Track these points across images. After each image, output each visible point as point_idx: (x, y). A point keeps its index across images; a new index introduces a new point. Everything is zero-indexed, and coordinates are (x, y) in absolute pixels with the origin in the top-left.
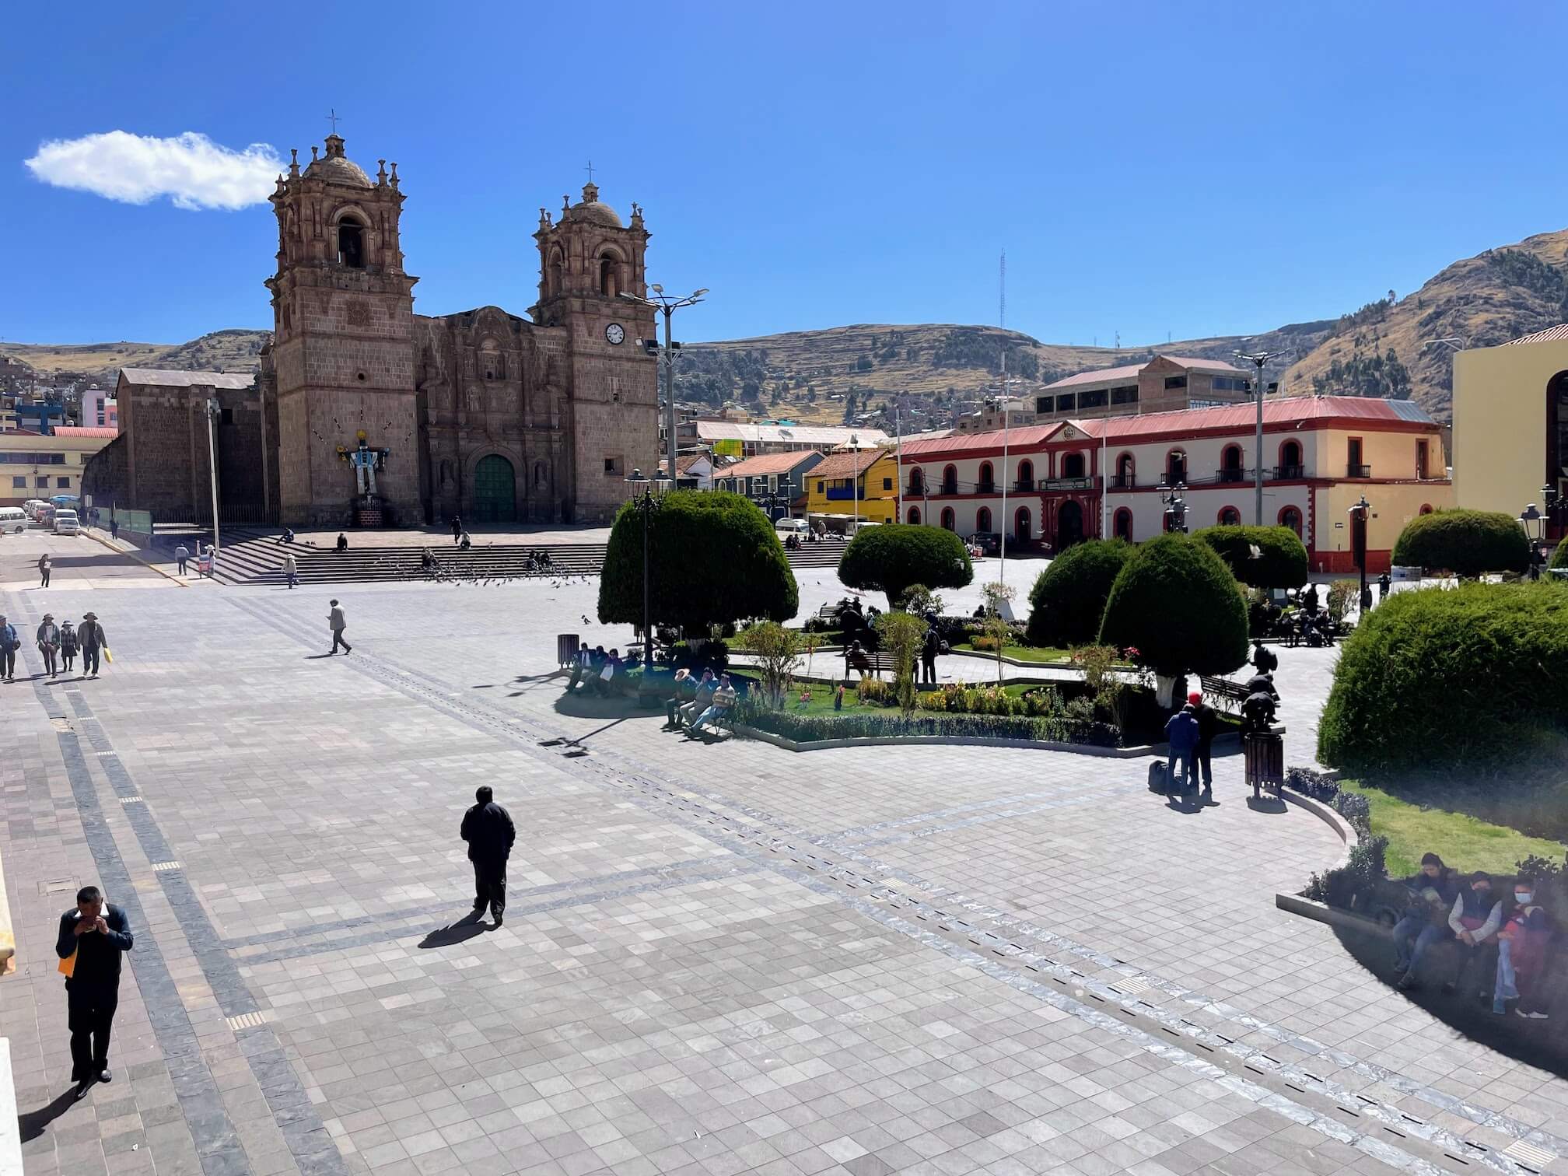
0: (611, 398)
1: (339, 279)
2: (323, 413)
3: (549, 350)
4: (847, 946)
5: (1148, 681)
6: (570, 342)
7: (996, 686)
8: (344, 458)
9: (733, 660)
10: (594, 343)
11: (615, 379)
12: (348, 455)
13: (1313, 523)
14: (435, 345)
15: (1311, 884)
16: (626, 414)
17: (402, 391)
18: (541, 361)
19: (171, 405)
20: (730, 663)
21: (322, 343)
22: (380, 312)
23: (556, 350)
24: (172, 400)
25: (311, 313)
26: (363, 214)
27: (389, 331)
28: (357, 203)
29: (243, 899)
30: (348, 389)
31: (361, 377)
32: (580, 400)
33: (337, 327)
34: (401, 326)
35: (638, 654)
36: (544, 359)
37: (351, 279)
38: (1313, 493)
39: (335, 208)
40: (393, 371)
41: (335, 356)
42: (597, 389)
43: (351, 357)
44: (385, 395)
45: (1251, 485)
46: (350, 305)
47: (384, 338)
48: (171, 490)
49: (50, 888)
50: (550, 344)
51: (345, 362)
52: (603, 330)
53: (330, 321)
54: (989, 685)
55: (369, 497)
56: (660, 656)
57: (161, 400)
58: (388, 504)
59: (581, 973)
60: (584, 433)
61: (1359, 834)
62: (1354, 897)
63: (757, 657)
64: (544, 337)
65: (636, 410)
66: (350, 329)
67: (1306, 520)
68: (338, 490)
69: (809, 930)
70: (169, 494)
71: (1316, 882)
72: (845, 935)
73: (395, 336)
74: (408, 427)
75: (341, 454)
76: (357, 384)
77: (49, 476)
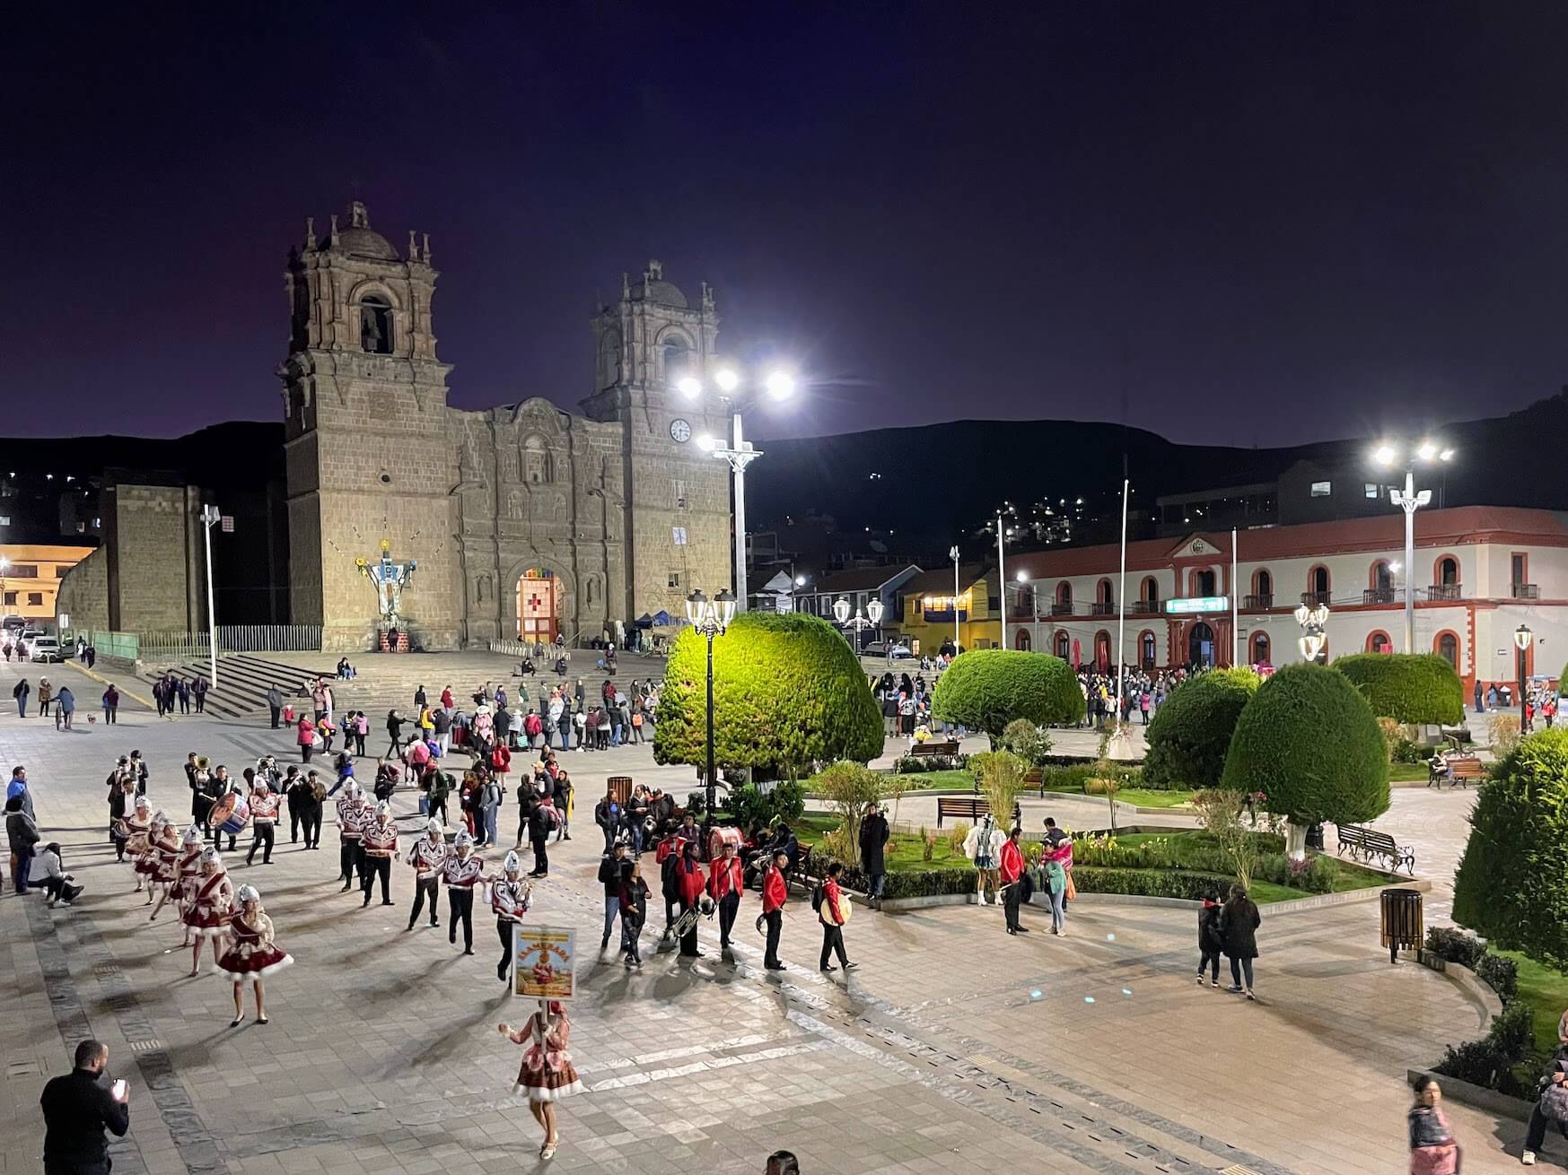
0: (675, 504)
1: (360, 366)
2: (340, 521)
3: (604, 448)
4: (925, 1132)
5: (1280, 830)
6: (628, 440)
7: (1106, 835)
8: (365, 572)
9: (810, 805)
10: (657, 441)
11: (681, 483)
12: (369, 569)
13: (1472, 649)
14: (472, 443)
15: (1446, 1058)
16: (693, 523)
17: (433, 495)
18: (595, 462)
19: (163, 510)
20: (805, 809)
21: (340, 439)
22: (408, 405)
23: (613, 449)
24: (164, 504)
25: (327, 405)
26: (389, 293)
27: (418, 426)
28: (381, 279)
29: (233, 1083)
30: (370, 492)
31: (386, 479)
32: (639, 506)
33: (357, 421)
34: (432, 421)
35: (700, 800)
36: (598, 459)
37: (374, 366)
38: (1472, 615)
39: (356, 285)
40: (422, 474)
41: (354, 454)
42: (659, 493)
43: (374, 456)
44: (413, 500)
45: (1402, 606)
46: (374, 397)
47: (412, 435)
48: (161, 608)
49: (12, 1071)
50: (605, 442)
51: (367, 462)
52: (667, 427)
53: (349, 414)
54: (1099, 834)
55: (394, 617)
56: (724, 802)
57: (151, 504)
58: (415, 625)
59: (621, 1165)
60: (644, 545)
61: (1504, 1002)
62: (1494, 1072)
63: (835, 802)
64: (599, 434)
65: (704, 518)
66: (373, 423)
67: (1464, 646)
68: (357, 609)
69: (882, 1114)
70: (158, 613)
71: (1452, 1055)
72: (924, 1120)
73: (424, 432)
74: (439, 537)
75: (360, 567)
76: (382, 486)
77: (17, 592)
